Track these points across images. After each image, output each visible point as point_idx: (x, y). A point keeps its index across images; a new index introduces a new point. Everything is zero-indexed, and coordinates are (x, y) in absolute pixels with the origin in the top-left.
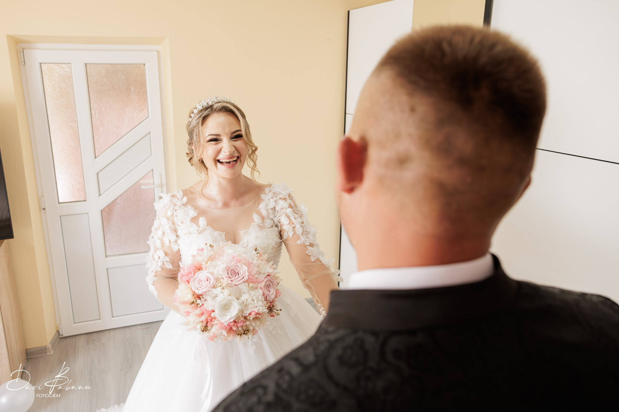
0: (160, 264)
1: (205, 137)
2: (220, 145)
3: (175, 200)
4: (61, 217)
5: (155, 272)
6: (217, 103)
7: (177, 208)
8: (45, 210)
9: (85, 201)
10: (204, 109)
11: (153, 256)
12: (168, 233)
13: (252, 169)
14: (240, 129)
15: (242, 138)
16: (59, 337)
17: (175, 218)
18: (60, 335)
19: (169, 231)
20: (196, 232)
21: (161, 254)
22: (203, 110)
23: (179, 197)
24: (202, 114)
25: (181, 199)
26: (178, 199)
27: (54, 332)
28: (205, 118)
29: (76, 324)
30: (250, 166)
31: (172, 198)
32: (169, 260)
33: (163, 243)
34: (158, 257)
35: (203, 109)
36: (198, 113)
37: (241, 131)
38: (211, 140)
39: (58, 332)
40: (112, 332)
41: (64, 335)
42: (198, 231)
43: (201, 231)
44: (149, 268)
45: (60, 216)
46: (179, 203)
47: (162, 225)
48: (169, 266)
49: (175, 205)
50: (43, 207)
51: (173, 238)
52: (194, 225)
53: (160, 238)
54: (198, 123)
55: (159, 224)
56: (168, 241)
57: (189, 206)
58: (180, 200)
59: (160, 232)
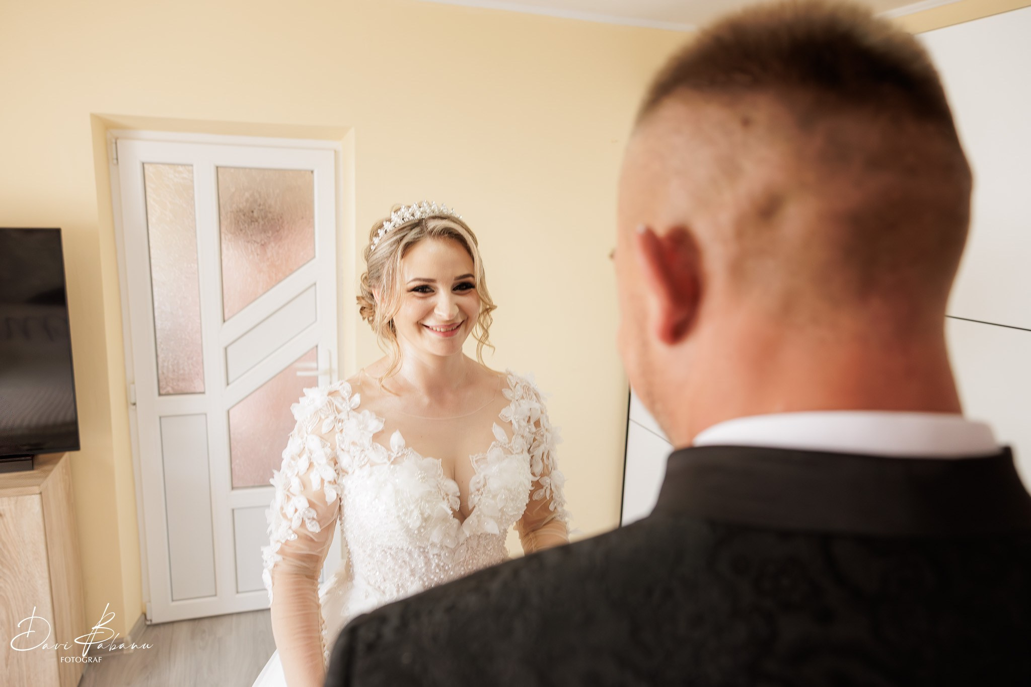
0: (296, 524)
1: (406, 283)
2: (432, 300)
3: (337, 402)
4: (162, 419)
5: (283, 541)
6: (434, 218)
7: (343, 416)
8: (136, 407)
9: (203, 393)
10: (408, 226)
11: (282, 508)
12: (319, 464)
13: (480, 341)
14: (472, 273)
15: (472, 289)
16: (146, 624)
17: (338, 437)
18: (148, 621)
19: (324, 461)
20: (386, 460)
21: (302, 503)
22: (405, 227)
23: (345, 394)
24: (404, 236)
25: (350, 399)
26: (343, 398)
27: (137, 615)
28: (408, 247)
29: (175, 604)
30: (477, 337)
31: (330, 397)
32: (315, 516)
33: (304, 485)
34: (293, 509)
35: (405, 225)
36: (395, 233)
37: (473, 276)
38: (415, 289)
39: (145, 615)
40: (234, 618)
41: (155, 621)
42: (389, 459)
43: (394, 459)
44: (271, 532)
45: (160, 418)
46: (345, 407)
47: (309, 450)
48: (314, 528)
49: (339, 412)
50: (133, 401)
51: (330, 474)
52: (379, 446)
53: (300, 474)
54: (392, 253)
55: (302, 447)
56: (319, 480)
57: (367, 412)
58: (348, 401)
59: (303, 464)
